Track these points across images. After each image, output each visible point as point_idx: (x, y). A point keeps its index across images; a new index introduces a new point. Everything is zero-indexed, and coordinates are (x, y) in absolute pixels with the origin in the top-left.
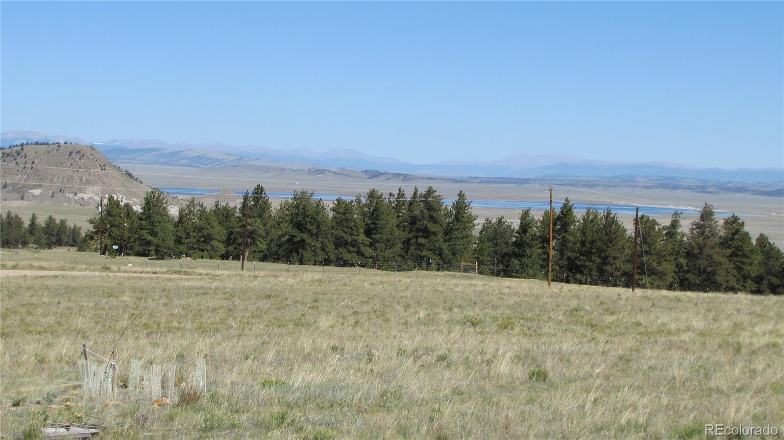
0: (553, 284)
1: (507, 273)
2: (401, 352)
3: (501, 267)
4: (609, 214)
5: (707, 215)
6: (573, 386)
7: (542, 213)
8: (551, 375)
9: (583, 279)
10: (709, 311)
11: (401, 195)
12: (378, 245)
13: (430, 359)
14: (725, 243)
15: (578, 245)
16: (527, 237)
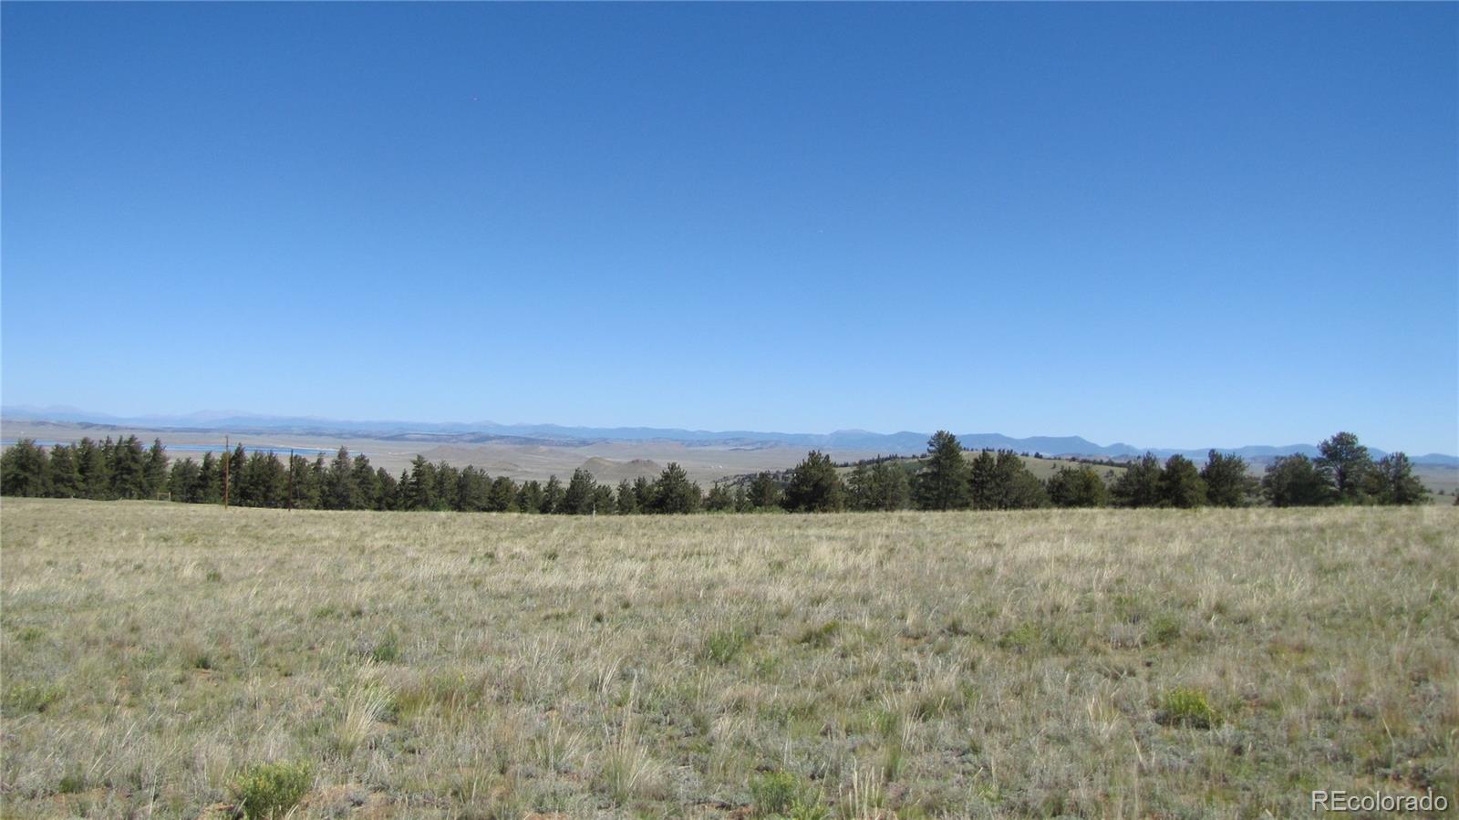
0: (229, 507)
1: (194, 500)
2: (105, 564)
3: (189, 495)
4: (271, 454)
5: (342, 454)
6: (240, 584)
7: (221, 454)
8: (224, 576)
9: (253, 503)
10: (344, 524)
11: (109, 441)
12: (90, 481)
13: (130, 567)
14: (355, 475)
15: (249, 478)
16: (209, 473)
